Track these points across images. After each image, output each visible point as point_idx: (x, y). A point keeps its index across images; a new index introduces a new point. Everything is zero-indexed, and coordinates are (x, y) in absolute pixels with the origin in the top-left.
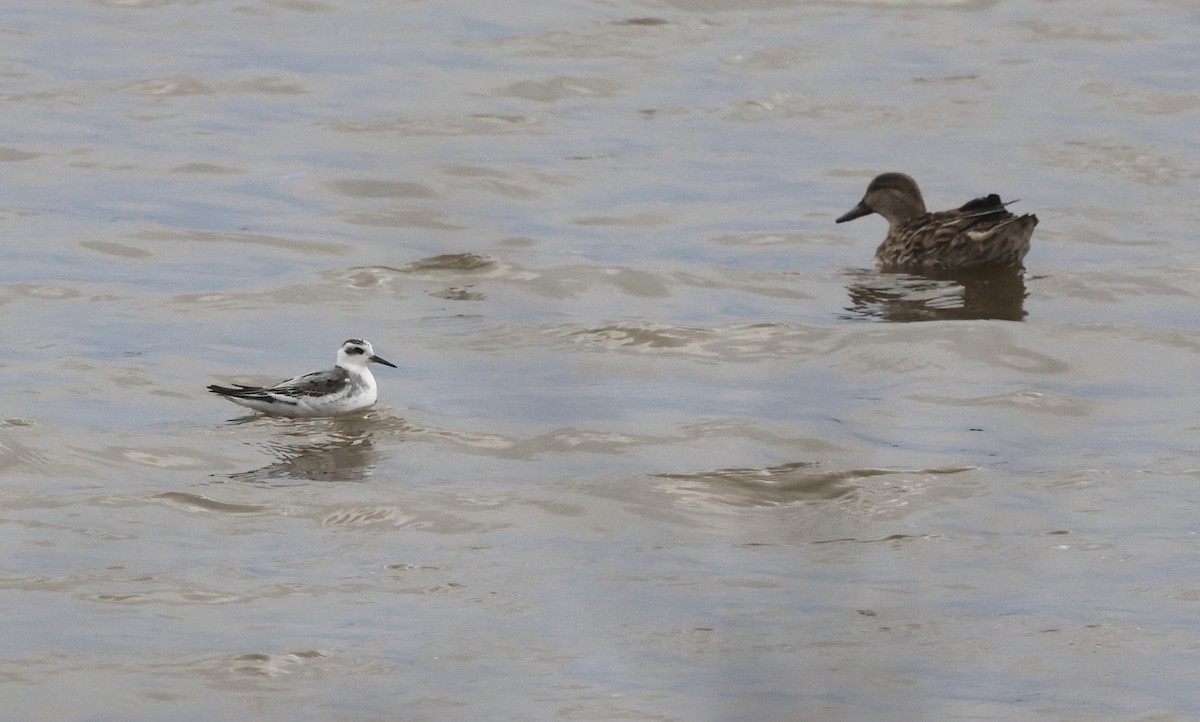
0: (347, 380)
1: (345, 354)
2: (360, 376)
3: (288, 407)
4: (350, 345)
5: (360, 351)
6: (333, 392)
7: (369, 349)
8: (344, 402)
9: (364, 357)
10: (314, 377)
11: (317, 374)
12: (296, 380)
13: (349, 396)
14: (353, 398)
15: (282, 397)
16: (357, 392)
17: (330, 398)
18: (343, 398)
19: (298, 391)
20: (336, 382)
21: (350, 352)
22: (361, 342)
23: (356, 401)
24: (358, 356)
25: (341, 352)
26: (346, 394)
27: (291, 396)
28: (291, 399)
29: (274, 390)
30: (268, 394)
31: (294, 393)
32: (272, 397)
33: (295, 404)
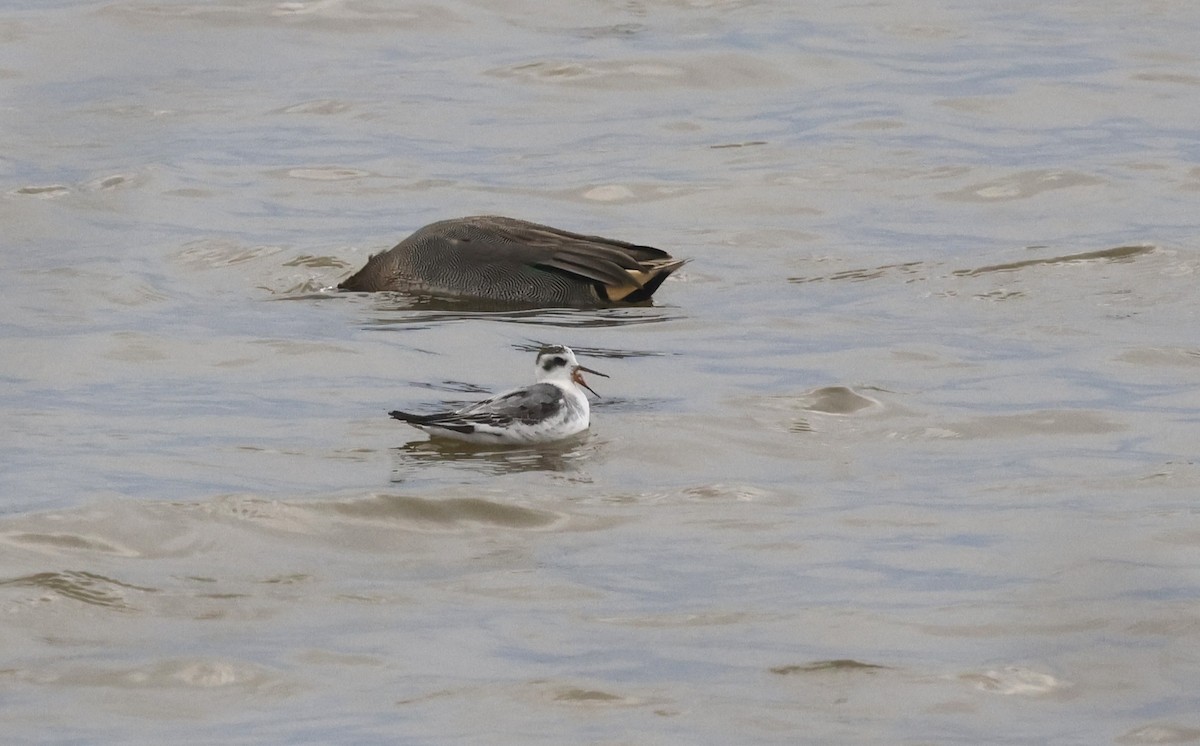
0: (561, 402)
1: (543, 371)
2: (573, 395)
4: (547, 356)
5: (561, 362)
6: (549, 417)
8: (561, 429)
9: (569, 370)
13: (566, 420)
14: (571, 424)
16: (574, 416)
18: (561, 423)
20: (549, 404)
21: (549, 365)
24: (561, 368)
25: (539, 370)
26: (563, 420)
27: (496, 425)
28: (497, 429)
29: (472, 418)
30: (464, 423)
31: (500, 422)
32: (472, 427)
33: (499, 435)
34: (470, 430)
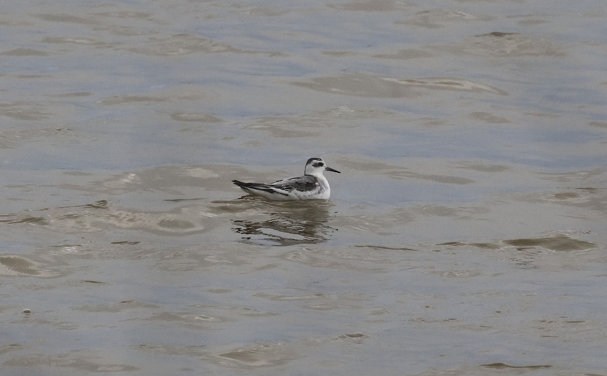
0: (317, 184)
1: (313, 167)
2: (322, 181)
3: (282, 196)
4: (314, 161)
6: (310, 189)
8: (316, 196)
9: (323, 168)
10: (297, 180)
11: (298, 178)
12: (285, 181)
16: (322, 191)
17: (308, 193)
18: (316, 194)
19: (289, 187)
21: (315, 165)
22: (321, 159)
24: (320, 168)
26: (317, 192)
28: (285, 192)
29: (273, 186)
30: (269, 188)
32: (273, 190)
33: (287, 195)
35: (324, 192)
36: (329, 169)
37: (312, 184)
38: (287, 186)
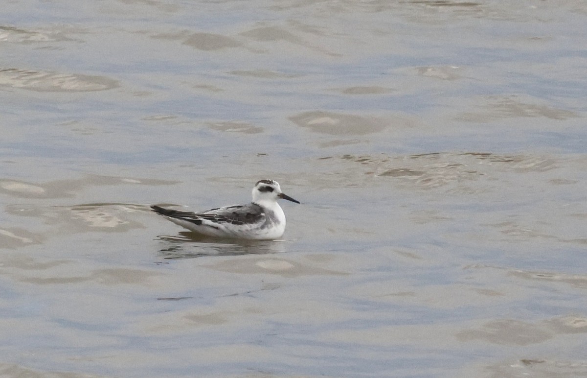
0: (263, 214)
1: (258, 191)
2: (273, 212)
3: (212, 230)
4: (262, 184)
5: (270, 189)
6: (251, 222)
7: (278, 187)
8: (257, 232)
9: (274, 194)
10: (237, 210)
11: (239, 207)
12: (222, 210)
13: (262, 227)
14: (265, 230)
15: (209, 222)
16: (269, 226)
17: (246, 227)
18: (257, 229)
19: (223, 218)
20: (255, 214)
21: (262, 190)
22: (271, 182)
23: (267, 233)
24: (269, 194)
25: (255, 191)
26: (260, 226)
27: (216, 222)
28: (216, 224)
29: (203, 216)
30: (197, 218)
31: (219, 220)
32: (201, 221)
33: (217, 228)
34: (199, 223)
35: (272, 227)
36: (283, 196)
37: (254, 215)
38: (220, 216)
